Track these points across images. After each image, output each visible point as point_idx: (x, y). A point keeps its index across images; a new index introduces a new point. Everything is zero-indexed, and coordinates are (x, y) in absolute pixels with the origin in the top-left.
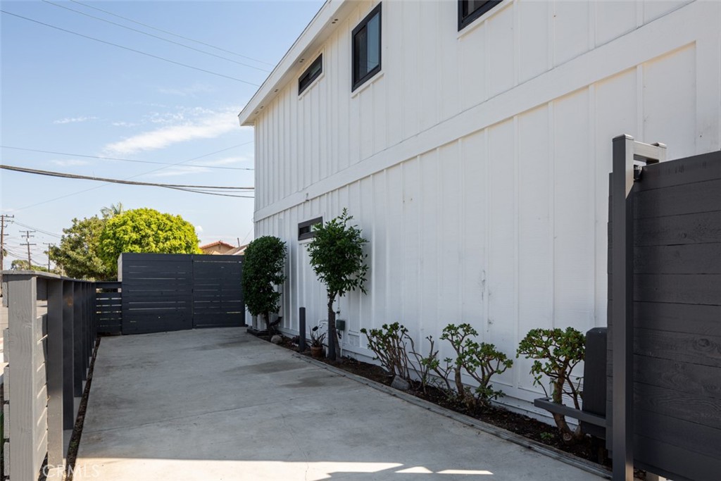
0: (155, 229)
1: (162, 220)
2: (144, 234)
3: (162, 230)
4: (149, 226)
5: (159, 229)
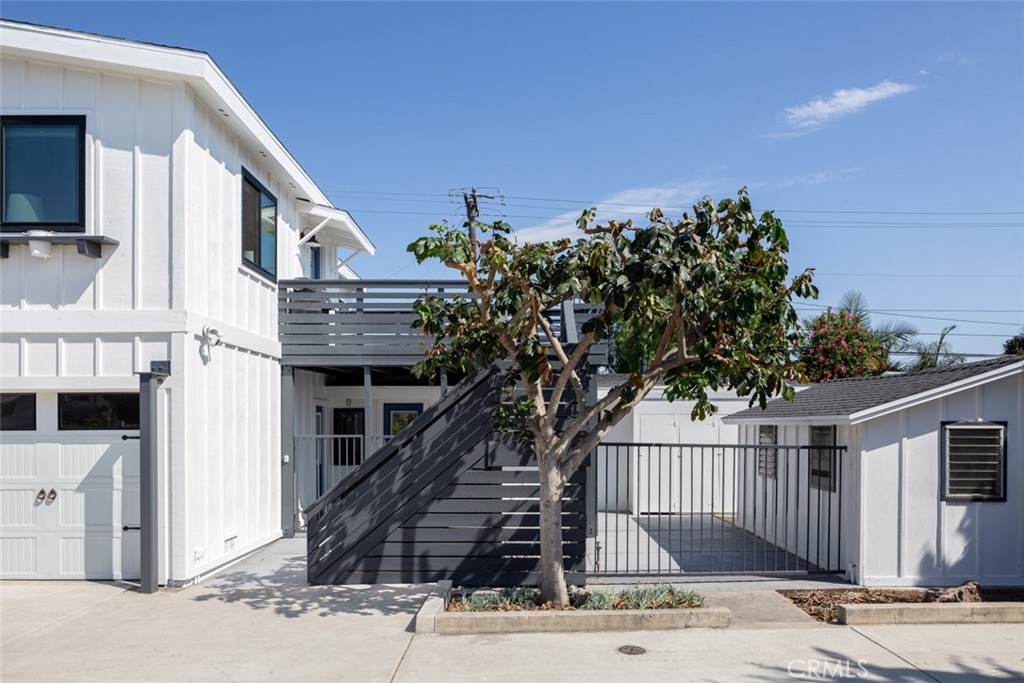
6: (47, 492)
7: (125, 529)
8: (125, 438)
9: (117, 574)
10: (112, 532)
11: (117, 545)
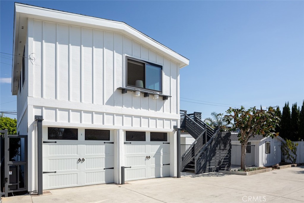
0: (9, 126)
1: (12, 123)
2: (3, 128)
3: (12, 127)
4: (6, 125)
5: (10, 126)
6: (148, 157)
7: (163, 165)
8: (163, 143)
9: (162, 176)
10: (160, 166)
11: (161, 169)
